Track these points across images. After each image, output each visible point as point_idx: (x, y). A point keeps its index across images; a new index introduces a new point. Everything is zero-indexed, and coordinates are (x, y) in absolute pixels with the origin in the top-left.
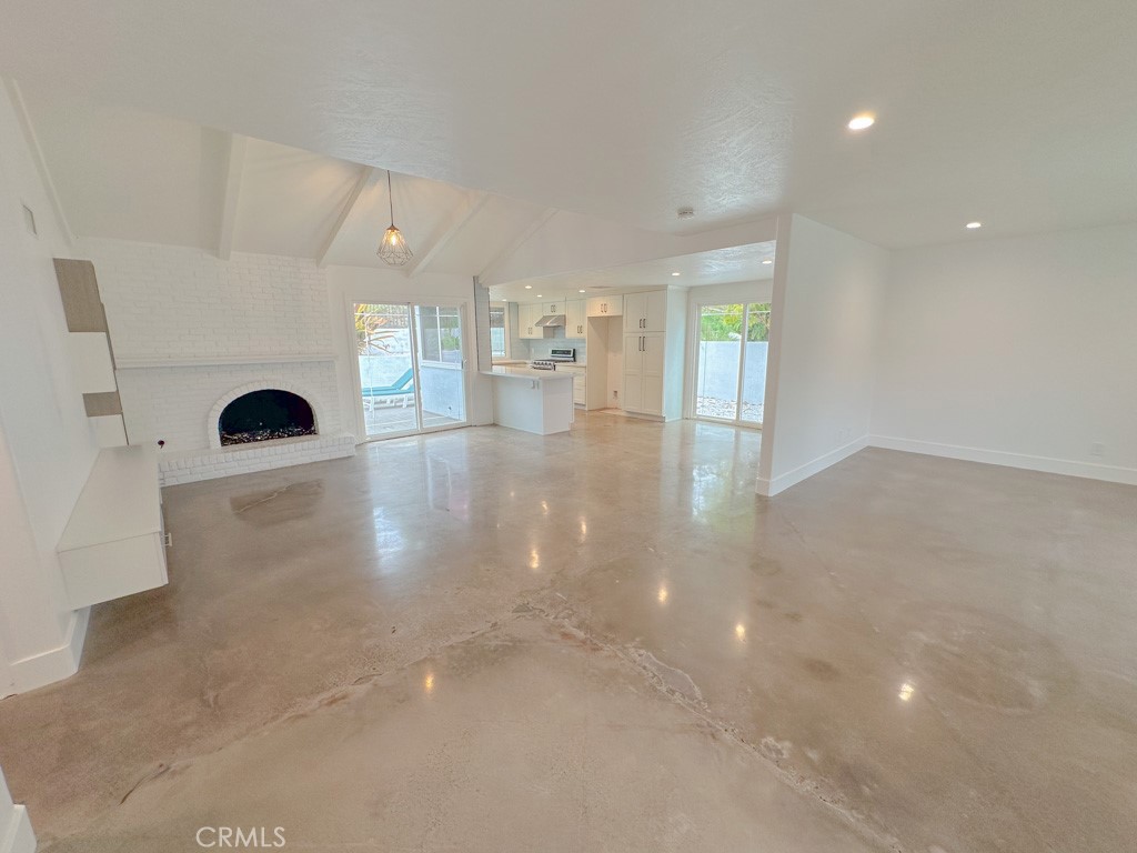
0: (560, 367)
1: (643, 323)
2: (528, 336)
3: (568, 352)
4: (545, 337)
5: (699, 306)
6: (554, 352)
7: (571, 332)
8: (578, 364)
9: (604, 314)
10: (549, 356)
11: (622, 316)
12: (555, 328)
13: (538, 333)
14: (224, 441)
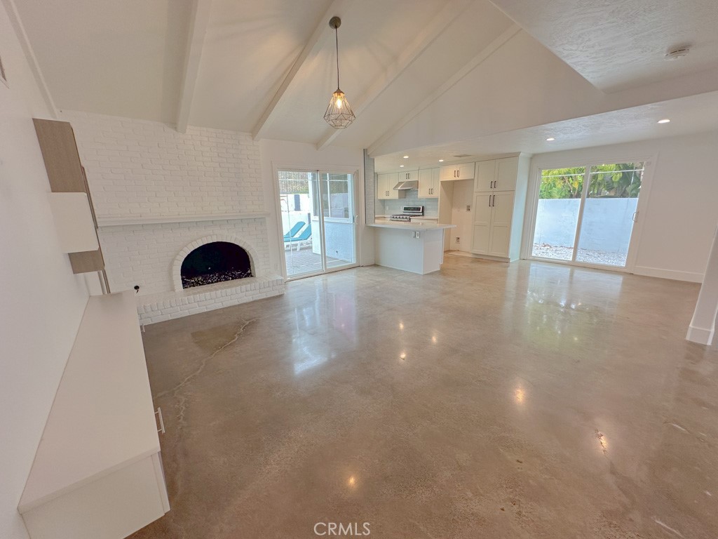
0: (414, 220)
1: (494, 184)
2: (385, 197)
3: (419, 209)
4: (400, 198)
5: (540, 170)
6: (405, 209)
7: (422, 193)
8: (425, 217)
9: (457, 179)
10: (401, 211)
11: (473, 180)
12: (407, 191)
13: (394, 195)
14: (185, 284)
